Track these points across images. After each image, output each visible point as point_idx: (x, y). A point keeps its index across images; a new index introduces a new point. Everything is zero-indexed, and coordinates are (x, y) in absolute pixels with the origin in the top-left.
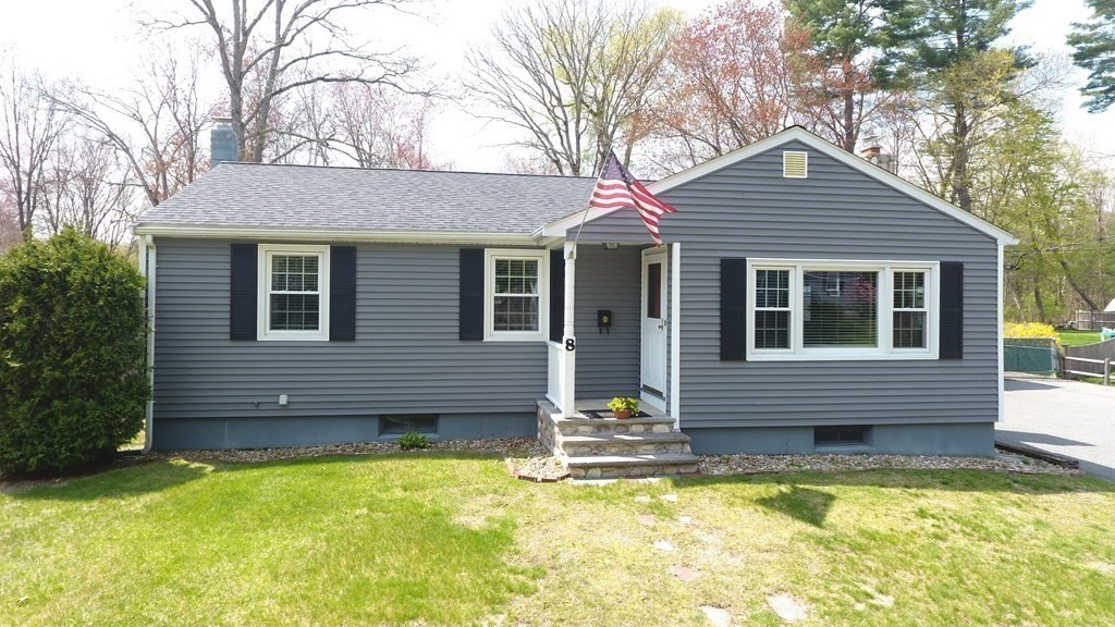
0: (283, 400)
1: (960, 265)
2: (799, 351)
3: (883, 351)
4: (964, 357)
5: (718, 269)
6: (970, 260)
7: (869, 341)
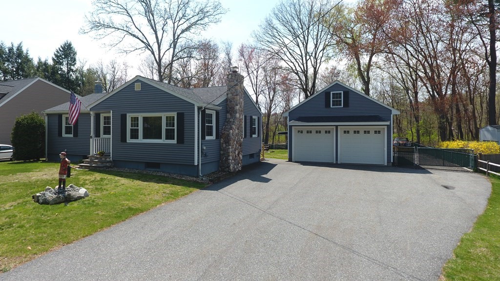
1: (183, 113)
2: (141, 140)
3: (163, 141)
4: (185, 143)
5: (120, 117)
6: (186, 111)
7: (160, 138)
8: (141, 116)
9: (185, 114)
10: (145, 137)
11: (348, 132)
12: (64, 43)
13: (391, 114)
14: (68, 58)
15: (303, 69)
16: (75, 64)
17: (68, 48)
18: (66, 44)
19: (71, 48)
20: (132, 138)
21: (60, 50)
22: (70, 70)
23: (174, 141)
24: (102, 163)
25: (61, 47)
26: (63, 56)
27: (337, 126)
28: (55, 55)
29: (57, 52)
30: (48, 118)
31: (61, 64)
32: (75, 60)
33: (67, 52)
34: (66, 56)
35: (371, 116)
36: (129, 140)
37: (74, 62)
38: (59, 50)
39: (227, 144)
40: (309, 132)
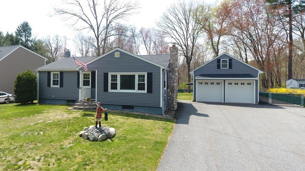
0: (53, 96)
1: (152, 73)
2: (119, 90)
3: (136, 91)
4: (153, 93)
5: (103, 75)
6: (154, 72)
7: (134, 89)
8: (119, 75)
9: (153, 73)
10: (122, 88)
11: (231, 84)
12: (23, 22)
13: (258, 73)
14: (25, 33)
15: (185, 44)
16: (31, 36)
17: (25, 26)
18: (24, 23)
19: (28, 26)
20: (112, 89)
21: (21, 27)
22: (27, 40)
23: (145, 91)
24: (90, 106)
25: (21, 24)
26: (22, 31)
27: (224, 80)
28: (17, 30)
29: (19, 28)
30: (39, 74)
31: (21, 36)
32: (30, 34)
33: (25, 28)
34: (24, 31)
35: (246, 74)
36: (110, 90)
37: (30, 35)
38: (19, 27)
39: (173, 93)
40: (206, 83)
